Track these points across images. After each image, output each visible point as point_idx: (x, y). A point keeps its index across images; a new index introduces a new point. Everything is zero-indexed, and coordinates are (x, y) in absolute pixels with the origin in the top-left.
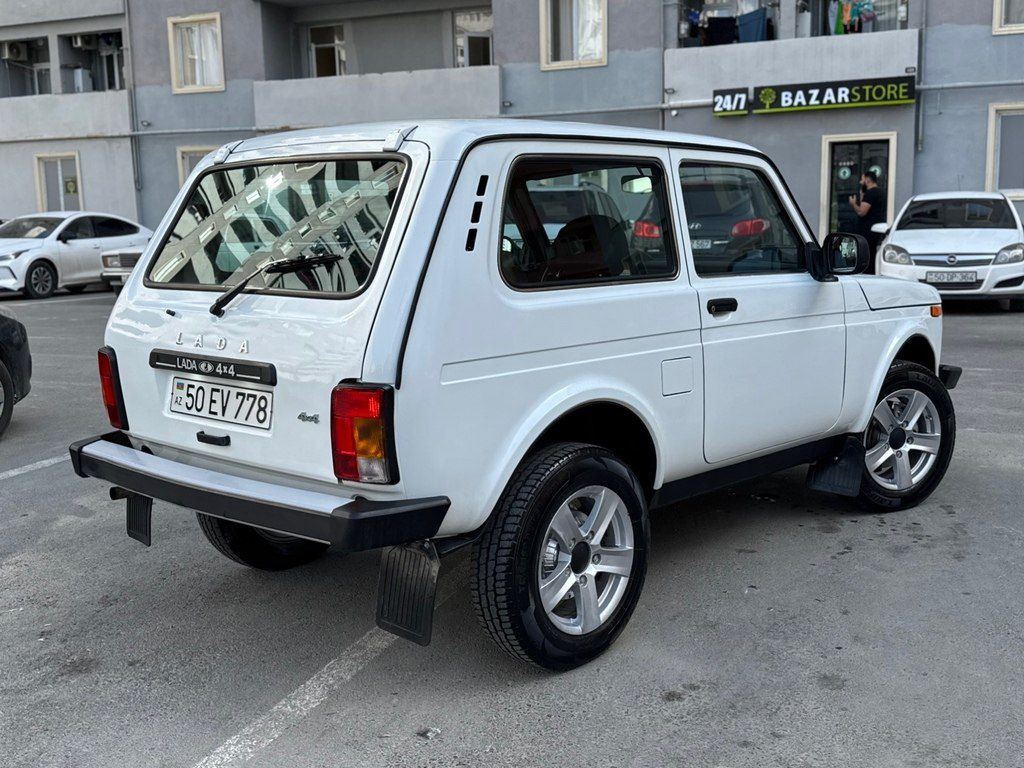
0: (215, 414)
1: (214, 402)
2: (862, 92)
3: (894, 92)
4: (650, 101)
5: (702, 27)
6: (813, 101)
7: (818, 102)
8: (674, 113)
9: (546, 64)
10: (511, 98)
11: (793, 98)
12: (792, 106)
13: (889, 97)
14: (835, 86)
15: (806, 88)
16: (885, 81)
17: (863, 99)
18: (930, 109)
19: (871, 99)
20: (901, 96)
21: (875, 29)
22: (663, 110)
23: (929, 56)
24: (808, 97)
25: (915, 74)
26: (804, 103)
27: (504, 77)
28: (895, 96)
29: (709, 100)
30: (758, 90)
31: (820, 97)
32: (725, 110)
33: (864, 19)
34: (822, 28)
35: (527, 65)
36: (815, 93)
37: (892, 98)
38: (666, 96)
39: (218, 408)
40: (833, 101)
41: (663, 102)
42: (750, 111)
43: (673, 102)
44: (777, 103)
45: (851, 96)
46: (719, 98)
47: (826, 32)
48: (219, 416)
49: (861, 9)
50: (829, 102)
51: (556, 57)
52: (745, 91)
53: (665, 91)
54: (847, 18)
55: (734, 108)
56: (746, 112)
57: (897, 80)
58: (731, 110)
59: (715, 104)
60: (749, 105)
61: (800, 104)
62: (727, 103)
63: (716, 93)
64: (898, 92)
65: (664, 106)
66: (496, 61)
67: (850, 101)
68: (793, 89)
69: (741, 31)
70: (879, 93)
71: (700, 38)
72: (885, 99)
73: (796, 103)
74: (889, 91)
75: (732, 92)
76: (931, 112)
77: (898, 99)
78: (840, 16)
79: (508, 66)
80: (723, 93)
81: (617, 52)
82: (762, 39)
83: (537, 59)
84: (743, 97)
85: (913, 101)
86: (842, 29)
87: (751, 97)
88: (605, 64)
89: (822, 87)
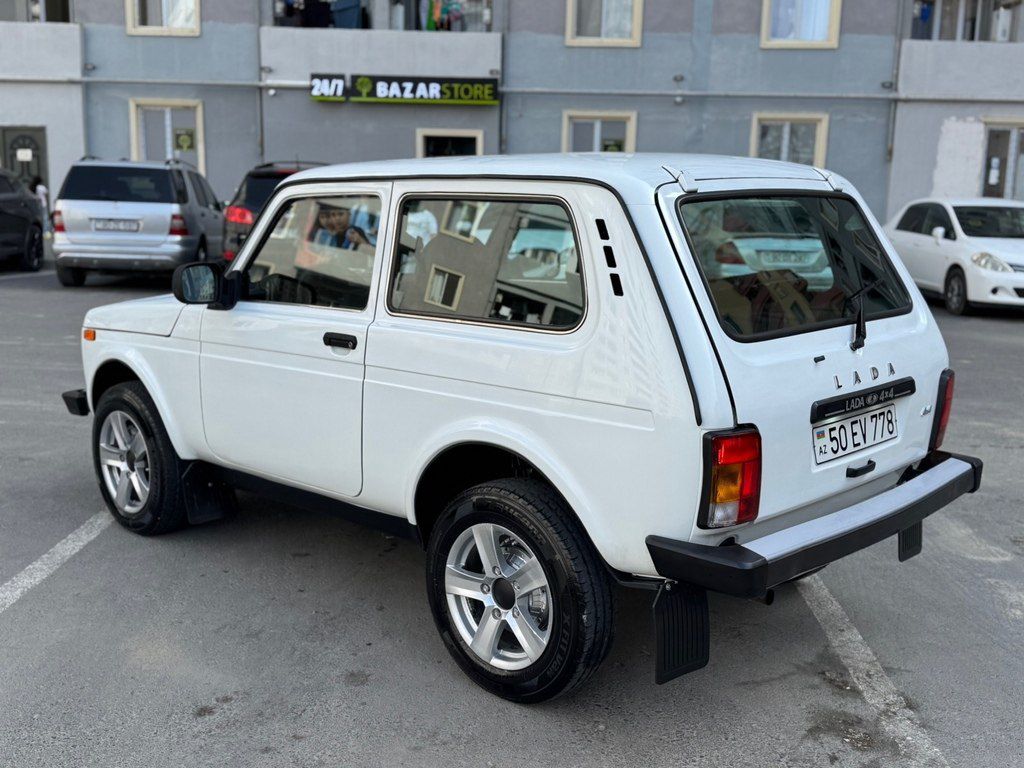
0: (859, 444)
1: (856, 434)
2: (452, 90)
3: (480, 92)
4: (246, 78)
5: (298, 9)
6: (408, 94)
7: (411, 96)
8: (272, 92)
9: (133, 27)
10: (94, 60)
11: (389, 88)
12: (387, 97)
13: (476, 96)
14: (428, 81)
15: (401, 80)
16: (473, 81)
17: (452, 97)
18: (512, 111)
19: (460, 97)
20: (487, 97)
21: (463, 29)
22: (261, 89)
23: (512, 60)
24: (402, 90)
25: (498, 77)
26: (398, 94)
27: (85, 37)
28: (481, 96)
29: (305, 83)
30: (355, 78)
31: (414, 91)
32: (322, 95)
33: (452, 19)
34: (414, 23)
35: (112, 27)
36: (409, 86)
37: (478, 98)
38: (264, 75)
39: (859, 439)
40: (425, 96)
41: (260, 80)
42: (347, 99)
43: (269, 81)
44: (373, 93)
45: (442, 92)
46: (316, 82)
47: (418, 27)
48: (863, 446)
49: (450, 8)
50: (422, 97)
51: (144, 21)
52: (341, 77)
53: (262, 69)
54: (437, 15)
55: (332, 92)
56: (343, 99)
57: (483, 81)
58: (329, 96)
59: (312, 88)
60: (346, 91)
61: (395, 96)
62: (322, 88)
63: (314, 76)
64: (483, 92)
65: (262, 84)
66: (76, 19)
67: (441, 98)
68: (389, 80)
69: (336, 17)
70: (467, 91)
71: (295, 18)
72: (472, 98)
73: (391, 95)
74: (475, 90)
75: (330, 77)
76: (514, 114)
77: (484, 99)
78: (431, 14)
79: (91, 26)
80: (321, 77)
81: (211, 22)
82: (358, 27)
83: (123, 22)
84: (340, 83)
85: (496, 102)
86: (432, 25)
87: (349, 84)
88: (197, 34)
89: (416, 81)
